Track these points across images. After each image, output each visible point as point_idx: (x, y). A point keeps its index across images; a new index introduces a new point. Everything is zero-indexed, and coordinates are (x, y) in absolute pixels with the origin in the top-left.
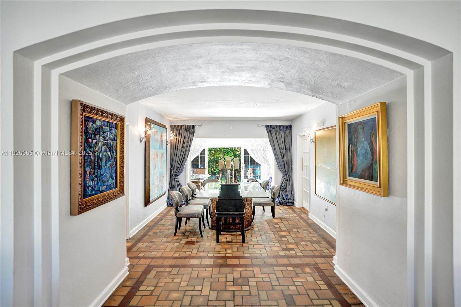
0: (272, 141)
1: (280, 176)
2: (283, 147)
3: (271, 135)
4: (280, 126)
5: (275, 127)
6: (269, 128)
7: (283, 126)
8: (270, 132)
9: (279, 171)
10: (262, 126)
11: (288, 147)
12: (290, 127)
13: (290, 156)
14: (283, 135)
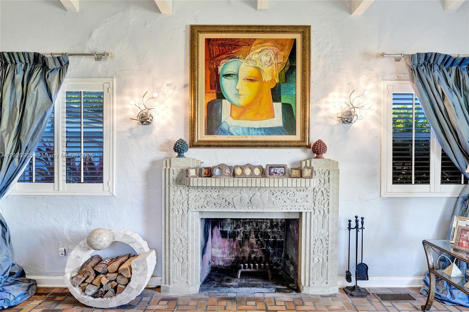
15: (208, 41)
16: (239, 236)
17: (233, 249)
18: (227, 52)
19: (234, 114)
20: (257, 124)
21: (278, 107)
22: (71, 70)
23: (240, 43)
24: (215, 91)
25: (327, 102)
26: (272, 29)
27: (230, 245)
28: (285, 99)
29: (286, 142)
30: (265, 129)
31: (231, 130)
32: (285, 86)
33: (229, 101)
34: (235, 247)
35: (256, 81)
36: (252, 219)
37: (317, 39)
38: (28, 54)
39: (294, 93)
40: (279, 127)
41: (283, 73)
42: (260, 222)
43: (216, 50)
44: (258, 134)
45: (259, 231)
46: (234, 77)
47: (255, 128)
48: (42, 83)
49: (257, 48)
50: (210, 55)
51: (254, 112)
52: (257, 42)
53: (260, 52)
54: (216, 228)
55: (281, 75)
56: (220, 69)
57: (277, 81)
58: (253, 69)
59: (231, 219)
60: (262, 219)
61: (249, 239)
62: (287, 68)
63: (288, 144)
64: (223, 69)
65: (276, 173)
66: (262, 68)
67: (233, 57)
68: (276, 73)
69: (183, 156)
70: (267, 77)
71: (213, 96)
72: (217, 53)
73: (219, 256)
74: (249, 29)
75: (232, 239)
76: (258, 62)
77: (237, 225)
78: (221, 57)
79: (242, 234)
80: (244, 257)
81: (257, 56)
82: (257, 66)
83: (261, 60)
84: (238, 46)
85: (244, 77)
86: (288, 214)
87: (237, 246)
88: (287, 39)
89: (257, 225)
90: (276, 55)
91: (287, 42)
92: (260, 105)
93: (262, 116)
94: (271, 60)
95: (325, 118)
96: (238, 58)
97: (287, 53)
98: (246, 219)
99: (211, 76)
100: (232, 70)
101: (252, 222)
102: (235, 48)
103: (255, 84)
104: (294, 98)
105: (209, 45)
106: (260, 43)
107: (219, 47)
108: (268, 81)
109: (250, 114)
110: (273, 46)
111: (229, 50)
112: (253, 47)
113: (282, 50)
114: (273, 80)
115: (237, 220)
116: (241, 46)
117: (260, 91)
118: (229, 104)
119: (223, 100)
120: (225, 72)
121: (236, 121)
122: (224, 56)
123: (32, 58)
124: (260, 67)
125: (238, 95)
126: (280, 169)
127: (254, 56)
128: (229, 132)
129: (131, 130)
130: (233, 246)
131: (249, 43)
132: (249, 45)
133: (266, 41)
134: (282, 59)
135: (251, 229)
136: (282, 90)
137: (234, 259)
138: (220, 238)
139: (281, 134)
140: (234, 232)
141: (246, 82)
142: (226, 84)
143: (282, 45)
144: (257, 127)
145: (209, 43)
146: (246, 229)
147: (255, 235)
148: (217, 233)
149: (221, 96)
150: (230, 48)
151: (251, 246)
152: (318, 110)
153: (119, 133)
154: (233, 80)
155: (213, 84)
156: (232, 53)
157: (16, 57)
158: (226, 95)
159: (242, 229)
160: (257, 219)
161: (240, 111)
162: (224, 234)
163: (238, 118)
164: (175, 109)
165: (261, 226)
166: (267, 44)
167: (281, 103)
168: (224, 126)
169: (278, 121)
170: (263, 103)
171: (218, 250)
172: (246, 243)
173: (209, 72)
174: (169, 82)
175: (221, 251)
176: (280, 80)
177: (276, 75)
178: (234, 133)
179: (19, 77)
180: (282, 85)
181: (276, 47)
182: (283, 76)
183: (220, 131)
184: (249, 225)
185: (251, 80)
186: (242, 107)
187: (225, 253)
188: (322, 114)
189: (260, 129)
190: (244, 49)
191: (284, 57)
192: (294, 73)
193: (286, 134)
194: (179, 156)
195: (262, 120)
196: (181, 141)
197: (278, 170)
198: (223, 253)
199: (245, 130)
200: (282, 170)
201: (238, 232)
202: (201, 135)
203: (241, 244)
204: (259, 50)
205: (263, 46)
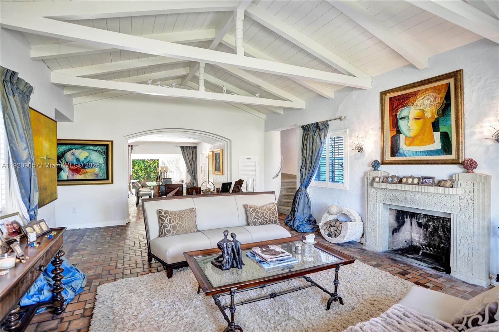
0: (184, 156)
1: (190, 177)
2: (191, 160)
3: (184, 152)
4: (190, 147)
5: (186, 147)
6: (183, 148)
7: (192, 147)
8: (184, 151)
9: (189, 174)
10: (178, 146)
11: (194, 160)
12: (195, 148)
13: (195, 166)
14: (191, 152)
15: (391, 99)
16: (430, 228)
17: (426, 237)
18: (402, 103)
19: (407, 143)
20: (422, 149)
21: (437, 135)
22: (330, 128)
23: (410, 96)
24: (395, 129)
25: (482, 127)
26: (429, 81)
27: (424, 233)
28: (442, 129)
29: (442, 160)
30: (428, 151)
31: (405, 154)
32: (442, 119)
33: (404, 134)
34: (428, 235)
35: (421, 119)
36: (439, 217)
37: (469, 77)
38: (314, 123)
39: (450, 123)
40: (438, 150)
41: (440, 110)
42: (445, 220)
43: (395, 103)
44: (423, 155)
45: (445, 227)
46: (407, 118)
47: (421, 152)
48: (319, 136)
49: (421, 96)
50: (392, 107)
51: (420, 140)
52: (421, 92)
53: (423, 99)
54: (413, 219)
55: (439, 111)
56: (398, 115)
57: (436, 116)
58: (419, 111)
59: (423, 214)
60: (447, 218)
61: (438, 232)
62: (443, 106)
63: (444, 162)
64: (399, 115)
65: (426, 183)
66: (424, 109)
67: (406, 106)
68: (435, 111)
69: (377, 170)
70: (428, 115)
71: (395, 133)
72: (396, 105)
73: (417, 239)
74: (414, 85)
75: (425, 229)
76: (422, 106)
77: (428, 220)
78: (398, 107)
79: (432, 227)
80: (434, 245)
81: (421, 102)
82: (421, 109)
83: (424, 104)
84: (409, 97)
85: (412, 118)
86: (447, 214)
87: (429, 235)
88: (443, 85)
89: (443, 222)
90: (435, 98)
91: (443, 87)
92: (424, 135)
93: (425, 142)
94: (431, 102)
95: (480, 140)
96: (409, 106)
97: (443, 95)
98: (435, 216)
99: (393, 120)
100: (405, 114)
101: (439, 219)
102: (406, 100)
103: (421, 121)
104: (449, 127)
105: (391, 102)
106: (423, 92)
107: (397, 101)
108: (429, 118)
109: (417, 142)
110: (432, 92)
111: (403, 102)
112: (418, 96)
113: (439, 94)
114: (433, 116)
115: (427, 215)
116: (411, 97)
117: (424, 125)
118: (404, 136)
119: (400, 134)
120: (401, 117)
121: (408, 147)
122: (400, 106)
123: (316, 125)
124: (423, 108)
125: (409, 130)
126: (430, 180)
127: (419, 102)
128: (404, 155)
129: (355, 155)
130: (426, 234)
131: (415, 94)
132: (415, 96)
133: (427, 90)
134: (440, 100)
135: (439, 224)
136: (440, 123)
137: (427, 244)
138: (417, 227)
139: (440, 155)
140: (426, 225)
141: (414, 121)
142: (402, 124)
143: (439, 90)
144: (422, 150)
145: (391, 100)
146: (435, 224)
147: (442, 229)
148: (414, 222)
149: (399, 132)
150: (404, 100)
151: (440, 237)
152: (473, 134)
153: (350, 157)
154: (406, 121)
155: (394, 125)
156: (405, 103)
157: (310, 125)
158: (402, 131)
159: (432, 223)
160: (443, 218)
161: (411, 140)
162: (419, 225)
163: (409, 145)
164: (375, 142)
165: (447, 224)
166: (428, 92)
167: (439, 132)
168: (401, 151)
169: (437, 145)
170: (426, 134)
171: (416, 235)
172: (436, 234)
173: (392, 118)
174: (372, 127)
175: (418, 236)
176: (438, 115)
177: (435, 112)
178: (407, 155)
179: (311, 134)
180: (440, 119)
181: (435, 92)
182: (441, 112)
183: (399, 154)
184: (437, 221)
185: (417, 119)
186: (412, 137)
187: (421, 238)
188: (477, 136)
189: (424, 152)
190: (412, 99)
191: (441, 98)
192: (450, 108)
193: (443, 155)
194: (375, 170)
195: (426, 145)
196: (376, 161)
197: (428, 181)
198: (420, 238)
199: (414, 153)
200: (431, 181)
201: (429, 225)
202: (388, 157)
203: (432, 234)
204: (422, 97)
205: (425, 94)
